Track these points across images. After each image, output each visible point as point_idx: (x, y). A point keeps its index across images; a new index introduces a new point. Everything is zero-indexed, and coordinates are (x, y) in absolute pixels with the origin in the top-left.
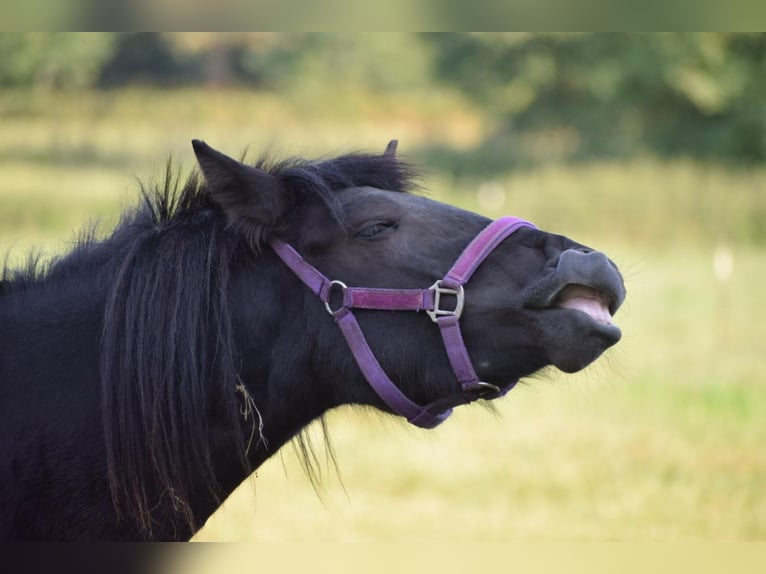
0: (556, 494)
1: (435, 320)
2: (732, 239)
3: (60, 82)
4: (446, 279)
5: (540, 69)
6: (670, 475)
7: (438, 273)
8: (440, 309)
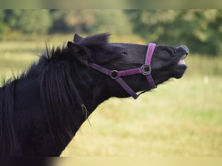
0: (163, 138)
1: (144, 74)
2: (209, 74)
3: (39, 32)
4: (145, 64)
5: (160, 30)
6: (192, 133)
7: (142, 63)
8: (145, 72)
